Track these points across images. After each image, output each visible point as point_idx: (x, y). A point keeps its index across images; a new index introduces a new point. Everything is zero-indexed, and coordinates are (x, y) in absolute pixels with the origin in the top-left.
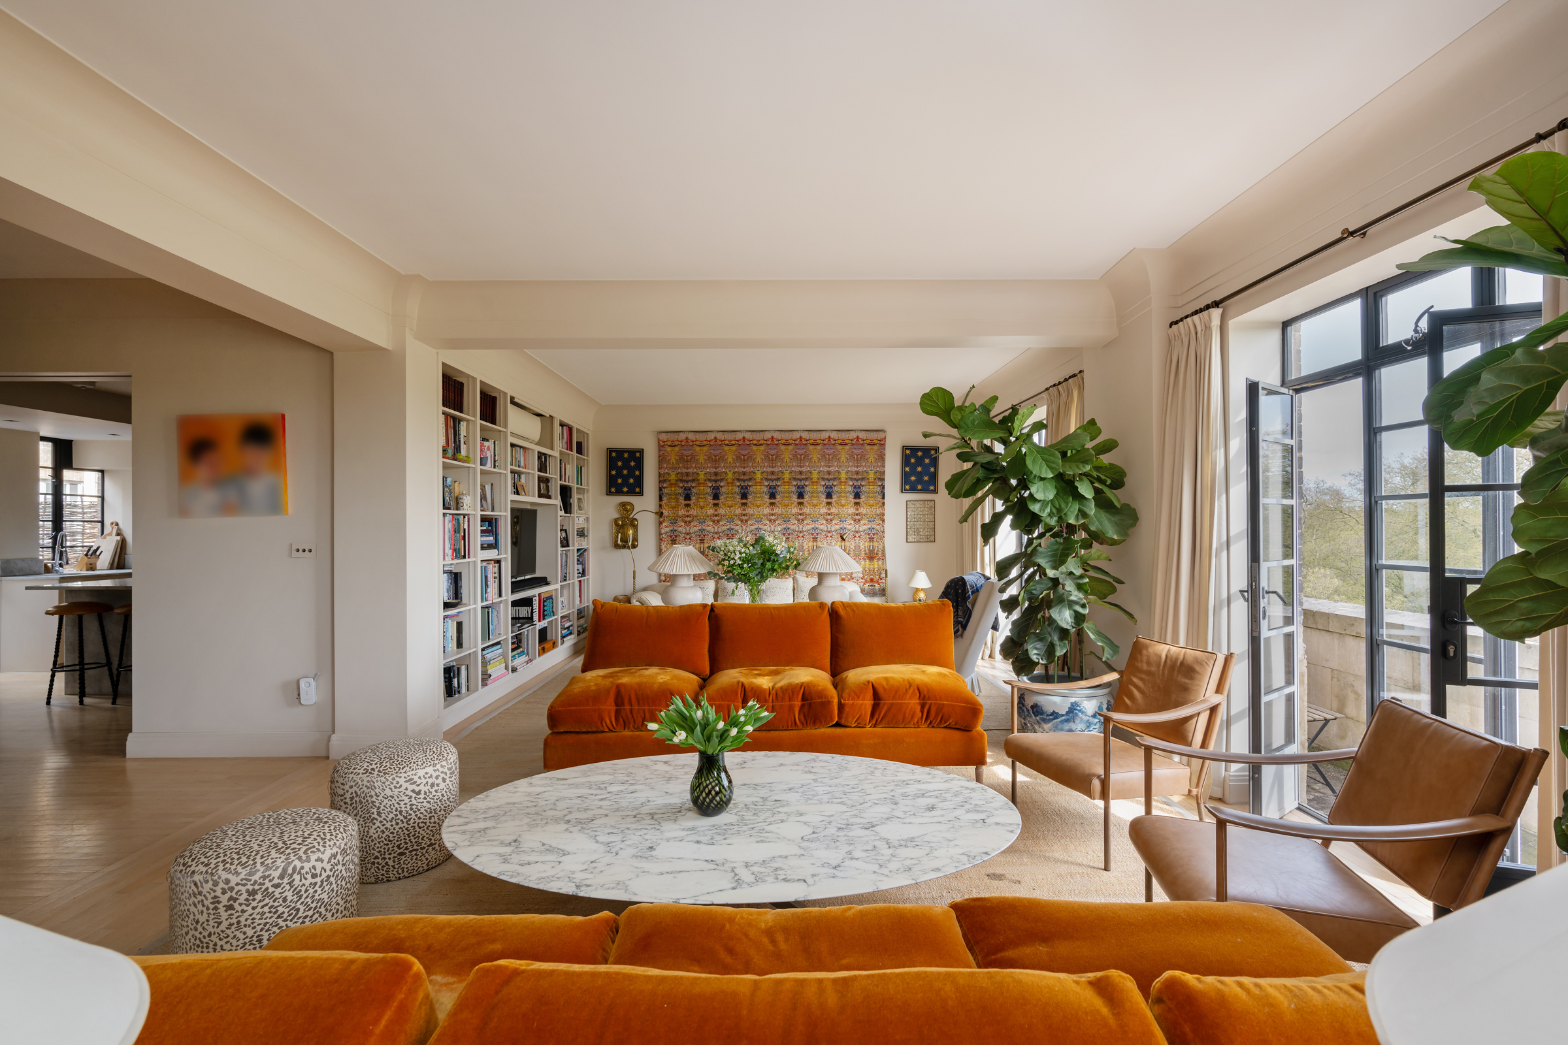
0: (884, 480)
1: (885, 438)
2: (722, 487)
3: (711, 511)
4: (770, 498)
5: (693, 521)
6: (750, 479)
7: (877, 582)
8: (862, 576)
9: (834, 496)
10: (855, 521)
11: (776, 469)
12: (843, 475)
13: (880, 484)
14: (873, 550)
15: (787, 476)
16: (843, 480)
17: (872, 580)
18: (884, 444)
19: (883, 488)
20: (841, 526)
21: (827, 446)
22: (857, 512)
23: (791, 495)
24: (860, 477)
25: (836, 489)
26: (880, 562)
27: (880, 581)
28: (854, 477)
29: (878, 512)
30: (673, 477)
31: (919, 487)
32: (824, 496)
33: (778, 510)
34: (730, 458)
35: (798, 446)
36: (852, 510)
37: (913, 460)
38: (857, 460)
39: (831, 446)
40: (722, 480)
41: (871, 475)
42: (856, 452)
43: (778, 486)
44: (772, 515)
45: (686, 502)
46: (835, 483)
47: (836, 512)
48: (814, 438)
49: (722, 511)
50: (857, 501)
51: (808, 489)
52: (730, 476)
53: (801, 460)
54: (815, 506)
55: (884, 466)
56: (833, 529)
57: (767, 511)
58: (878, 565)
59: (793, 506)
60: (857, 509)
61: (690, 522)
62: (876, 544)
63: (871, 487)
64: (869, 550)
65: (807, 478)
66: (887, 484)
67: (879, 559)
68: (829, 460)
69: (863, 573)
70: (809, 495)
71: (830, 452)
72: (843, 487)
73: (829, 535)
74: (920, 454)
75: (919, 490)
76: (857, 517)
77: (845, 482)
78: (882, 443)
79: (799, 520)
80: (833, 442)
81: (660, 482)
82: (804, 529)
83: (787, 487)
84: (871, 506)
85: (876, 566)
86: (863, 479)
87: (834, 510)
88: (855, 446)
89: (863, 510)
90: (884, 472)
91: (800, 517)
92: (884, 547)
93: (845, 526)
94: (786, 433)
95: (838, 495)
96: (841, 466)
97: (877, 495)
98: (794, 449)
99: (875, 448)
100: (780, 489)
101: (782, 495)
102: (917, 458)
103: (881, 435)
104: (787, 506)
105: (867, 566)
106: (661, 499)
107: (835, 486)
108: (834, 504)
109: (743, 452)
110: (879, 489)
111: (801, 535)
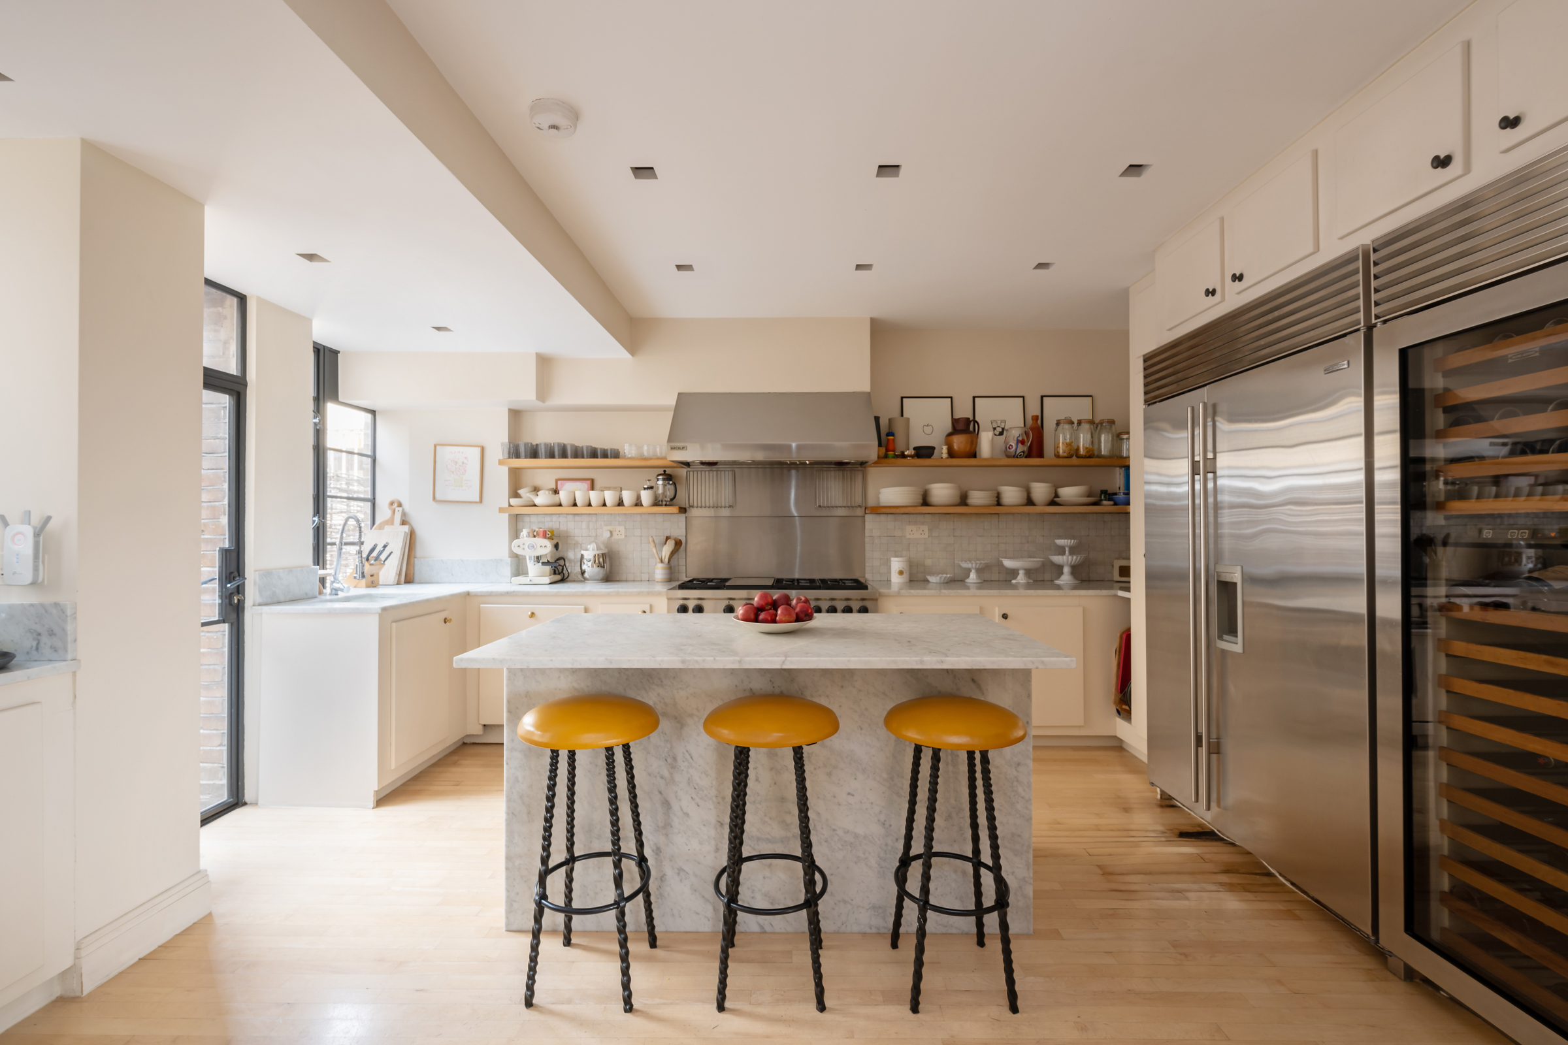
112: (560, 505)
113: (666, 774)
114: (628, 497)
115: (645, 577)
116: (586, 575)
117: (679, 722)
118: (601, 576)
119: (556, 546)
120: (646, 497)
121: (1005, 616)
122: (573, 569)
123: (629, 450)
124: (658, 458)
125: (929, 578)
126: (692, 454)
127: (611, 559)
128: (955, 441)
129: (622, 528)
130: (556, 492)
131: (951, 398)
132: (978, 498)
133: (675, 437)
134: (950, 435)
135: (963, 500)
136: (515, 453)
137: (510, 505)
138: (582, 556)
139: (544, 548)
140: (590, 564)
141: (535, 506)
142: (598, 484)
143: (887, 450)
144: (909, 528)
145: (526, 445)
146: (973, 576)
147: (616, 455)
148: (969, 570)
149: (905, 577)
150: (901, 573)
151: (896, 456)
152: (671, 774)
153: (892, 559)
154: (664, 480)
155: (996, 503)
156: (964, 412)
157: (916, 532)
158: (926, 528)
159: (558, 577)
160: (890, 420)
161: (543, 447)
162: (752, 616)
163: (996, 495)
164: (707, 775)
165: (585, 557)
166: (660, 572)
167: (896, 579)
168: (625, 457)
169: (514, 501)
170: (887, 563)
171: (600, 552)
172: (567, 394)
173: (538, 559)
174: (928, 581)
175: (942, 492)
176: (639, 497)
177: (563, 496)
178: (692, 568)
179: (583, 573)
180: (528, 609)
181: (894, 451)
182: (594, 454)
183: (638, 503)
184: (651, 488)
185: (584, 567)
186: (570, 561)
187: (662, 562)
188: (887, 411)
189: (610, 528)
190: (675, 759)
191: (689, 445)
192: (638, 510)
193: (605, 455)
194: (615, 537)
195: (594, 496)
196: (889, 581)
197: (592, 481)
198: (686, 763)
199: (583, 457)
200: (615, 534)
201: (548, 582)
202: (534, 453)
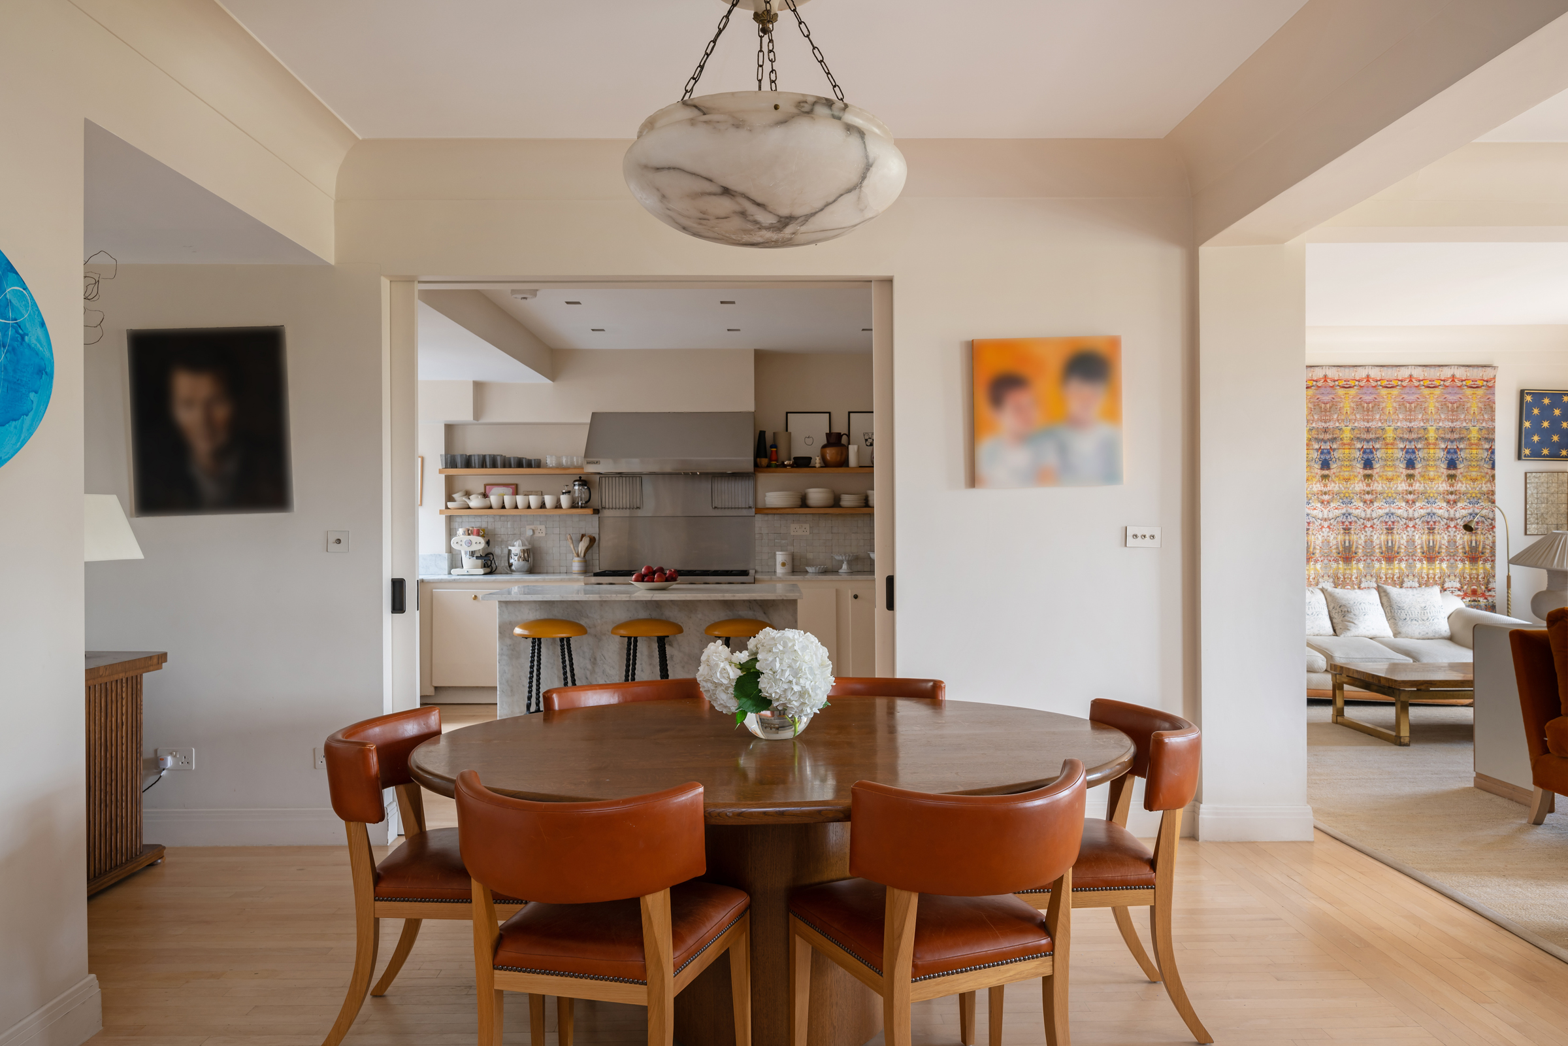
0: (1493, 440)
1: (1494, 378)
4: (1322, 468)
7: (1483, 595)
8: (1458, 585)
9: (1418, 465)
10: (1448, 502)
11: (1331, 425)
12: (1432, 434)
13: (1487, 446)
14: (1477, 547)
15: (1347, 435)
16: (1432, 440)
17: (1474, 592)
18: (1492, 387)
19: (1493, 453)
20: (1429, 511)
21: (1407, 390)
22: (1451, 489)
24: (1456, 436)
25: (1421, 454)
26: (1488, 566)
27: (1487, 594)
28: (1448, 436)
29: (1485, 489)
31: (1545, 452)
32: (1402, 465)
33: (1333, 486)
35: (1364, 390)
36: (1443, 486)
37: (1536, 411)
38: (1453, 411)
39: (1414, 390)
41: (1474, 434)
42: (1451, 398)
43: (1334, 450)
46: (1419, 446)
47: (1422, 489)
48: (1387, 378)
50: (1452, 472)
51: (1379, 454)
53: (1368, 410)
54: (1390, 480)
55: (1493, 420)
56: (1416, 515)
58: (1485, 569)
59: (1357, 480)
60: (1451, 485)
62: (1481, 538)
63: (1474, 451)
64: (1471, 547)
65: (1378, 438)
66: (1498, 447)
67: (1486, 561)
68: (1410, 410)
69: (1460, 582)
70: (1382, 463)
71: (1412, 398)
72: (1432, 451)
73: (1411, 524)
74: (1546, 401)
75: (1545, 456)
76: (1452, 497)
77: (1435, 444)
78: (1490, 384)
79: (1365, 502)
80: (1416, 384)
82: (1374, 515)
83: (1347, 451)
84: (1474, 480)
85: (1481, 571)
86: (1461, 439)
87: (1417, 486)
88: (1450, 390)
89: (1461, 486)
90: (1493, 430)
91: (1368, 497)
92: (1494, 542)
93: (1434, 511)
94: (1347, 370)
95: (1424, 463)
96: (1428, 420)
97: (1482, 463)
98: (1357, 394)
99: (1480, 392)
100: (1336, 454)
101: (1339, 463)
102: (1543, 408)
103: (1488, 374)
104: (1347, 480)
105: (1467, 571)
107: (1419, 449)
108: (1418, 477)
110: (1485, 454)
111: (1369, 524)
112: (491, 507)
113: (590, 667)
114: (549, 500)
115: (563, 569)
116: (513, 568)
117: (598, 638)
118: (526, 568)
119: (488, 543)
120: (565, 500)
121: (856, 597)
122: (501, 563)
123: (550, 461)
124: (575, 468)
125: (810, 569)
126: (605, 466)
127: (534, 554)
128: (828, 451)
129: (543, 527)
130: (485, 496)
131: (830, 413)
132: (847, 500)
133: (590, 453)
134: (824, 447)
135: (836, 502)
136: (451, 462)
137: (447, 508)
138: (510, 551)
139: (479, 544)
140: (516, 558)
141: (469, 508)
142: (521, 489)
143: (771, 460)
144: (793, 526)
145: (462, 455)
146: (845, 566)
147: (538, 464)
148: (842, 562)
149: (788, 567)
150: (783, 564)
151: (777, 466)
152: (593, 668)
153: (777, 553)
154: (579, 485)
155: (864, 504)
156: (840, 427)
157: (799, 530)
158: (807, 526)
159: (488, 570)
160: (774, 433)
161: (476, 458)
162: (640, 579)
163: (864, 498)
164: (614, 668)
165: (513, 552)
166: (576, 565)
167: (780, 570)
168: (546, 466)
169: (450, 505)
170: (774, 557)
171: (525, 548)
172: (497, 413)
173: (472, 554)
174: (807, 572)
175: (816, 496)
176: (559, 500)
177: (494, 499)
178: (604, 561)
179: (510, 565)
180: (473, 592)
181: (777, 460)
182: (520, 463)
183: (558, 506)
184: (569, 492)
185: (511, 561)
186: (497, 556)
187: (578, 556)
188: (772, 426)
189: (532, 527)
190: (595, 659)
191: (601, 460)
192: (558, 511)
193: (529, 464)
194: (537, 535)
195: (520, 500)
196: (775, 572)
197: (517, 485)
198: (602, 662)
199: (510, 466)
200: (537, 532)
201: (482, 573)
202: (468, 463)
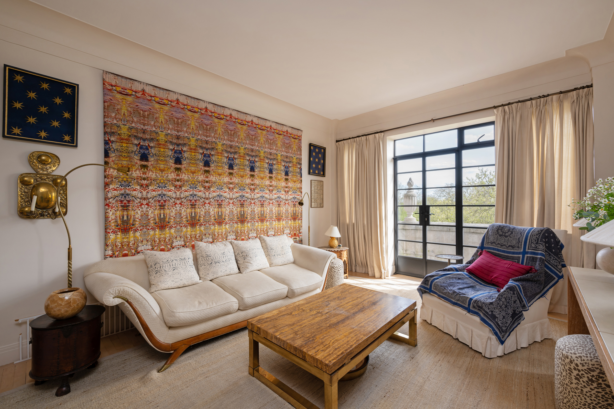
2: (184, 152)
3: (172, 176)
5: (151, 184)
6: (213, 149)
23: (246, 167)
30: (124, 130)
34: (193, 124)
40: (184, 145)
44: (231, 184)
45: (143, 163)
49: (184, 176)
52: (193, 142)
57: (226, 179)
61: (147, 186)
81: (105, 133)
106: (106, 154)
109: (206, 122)
